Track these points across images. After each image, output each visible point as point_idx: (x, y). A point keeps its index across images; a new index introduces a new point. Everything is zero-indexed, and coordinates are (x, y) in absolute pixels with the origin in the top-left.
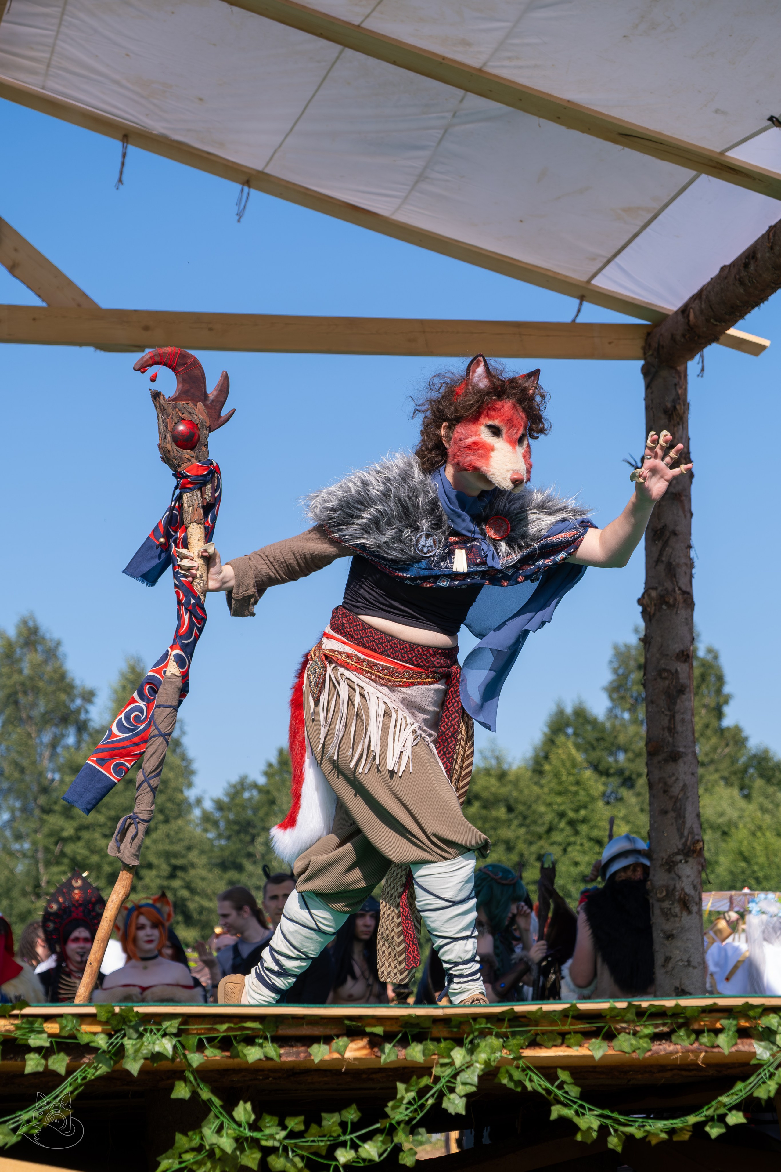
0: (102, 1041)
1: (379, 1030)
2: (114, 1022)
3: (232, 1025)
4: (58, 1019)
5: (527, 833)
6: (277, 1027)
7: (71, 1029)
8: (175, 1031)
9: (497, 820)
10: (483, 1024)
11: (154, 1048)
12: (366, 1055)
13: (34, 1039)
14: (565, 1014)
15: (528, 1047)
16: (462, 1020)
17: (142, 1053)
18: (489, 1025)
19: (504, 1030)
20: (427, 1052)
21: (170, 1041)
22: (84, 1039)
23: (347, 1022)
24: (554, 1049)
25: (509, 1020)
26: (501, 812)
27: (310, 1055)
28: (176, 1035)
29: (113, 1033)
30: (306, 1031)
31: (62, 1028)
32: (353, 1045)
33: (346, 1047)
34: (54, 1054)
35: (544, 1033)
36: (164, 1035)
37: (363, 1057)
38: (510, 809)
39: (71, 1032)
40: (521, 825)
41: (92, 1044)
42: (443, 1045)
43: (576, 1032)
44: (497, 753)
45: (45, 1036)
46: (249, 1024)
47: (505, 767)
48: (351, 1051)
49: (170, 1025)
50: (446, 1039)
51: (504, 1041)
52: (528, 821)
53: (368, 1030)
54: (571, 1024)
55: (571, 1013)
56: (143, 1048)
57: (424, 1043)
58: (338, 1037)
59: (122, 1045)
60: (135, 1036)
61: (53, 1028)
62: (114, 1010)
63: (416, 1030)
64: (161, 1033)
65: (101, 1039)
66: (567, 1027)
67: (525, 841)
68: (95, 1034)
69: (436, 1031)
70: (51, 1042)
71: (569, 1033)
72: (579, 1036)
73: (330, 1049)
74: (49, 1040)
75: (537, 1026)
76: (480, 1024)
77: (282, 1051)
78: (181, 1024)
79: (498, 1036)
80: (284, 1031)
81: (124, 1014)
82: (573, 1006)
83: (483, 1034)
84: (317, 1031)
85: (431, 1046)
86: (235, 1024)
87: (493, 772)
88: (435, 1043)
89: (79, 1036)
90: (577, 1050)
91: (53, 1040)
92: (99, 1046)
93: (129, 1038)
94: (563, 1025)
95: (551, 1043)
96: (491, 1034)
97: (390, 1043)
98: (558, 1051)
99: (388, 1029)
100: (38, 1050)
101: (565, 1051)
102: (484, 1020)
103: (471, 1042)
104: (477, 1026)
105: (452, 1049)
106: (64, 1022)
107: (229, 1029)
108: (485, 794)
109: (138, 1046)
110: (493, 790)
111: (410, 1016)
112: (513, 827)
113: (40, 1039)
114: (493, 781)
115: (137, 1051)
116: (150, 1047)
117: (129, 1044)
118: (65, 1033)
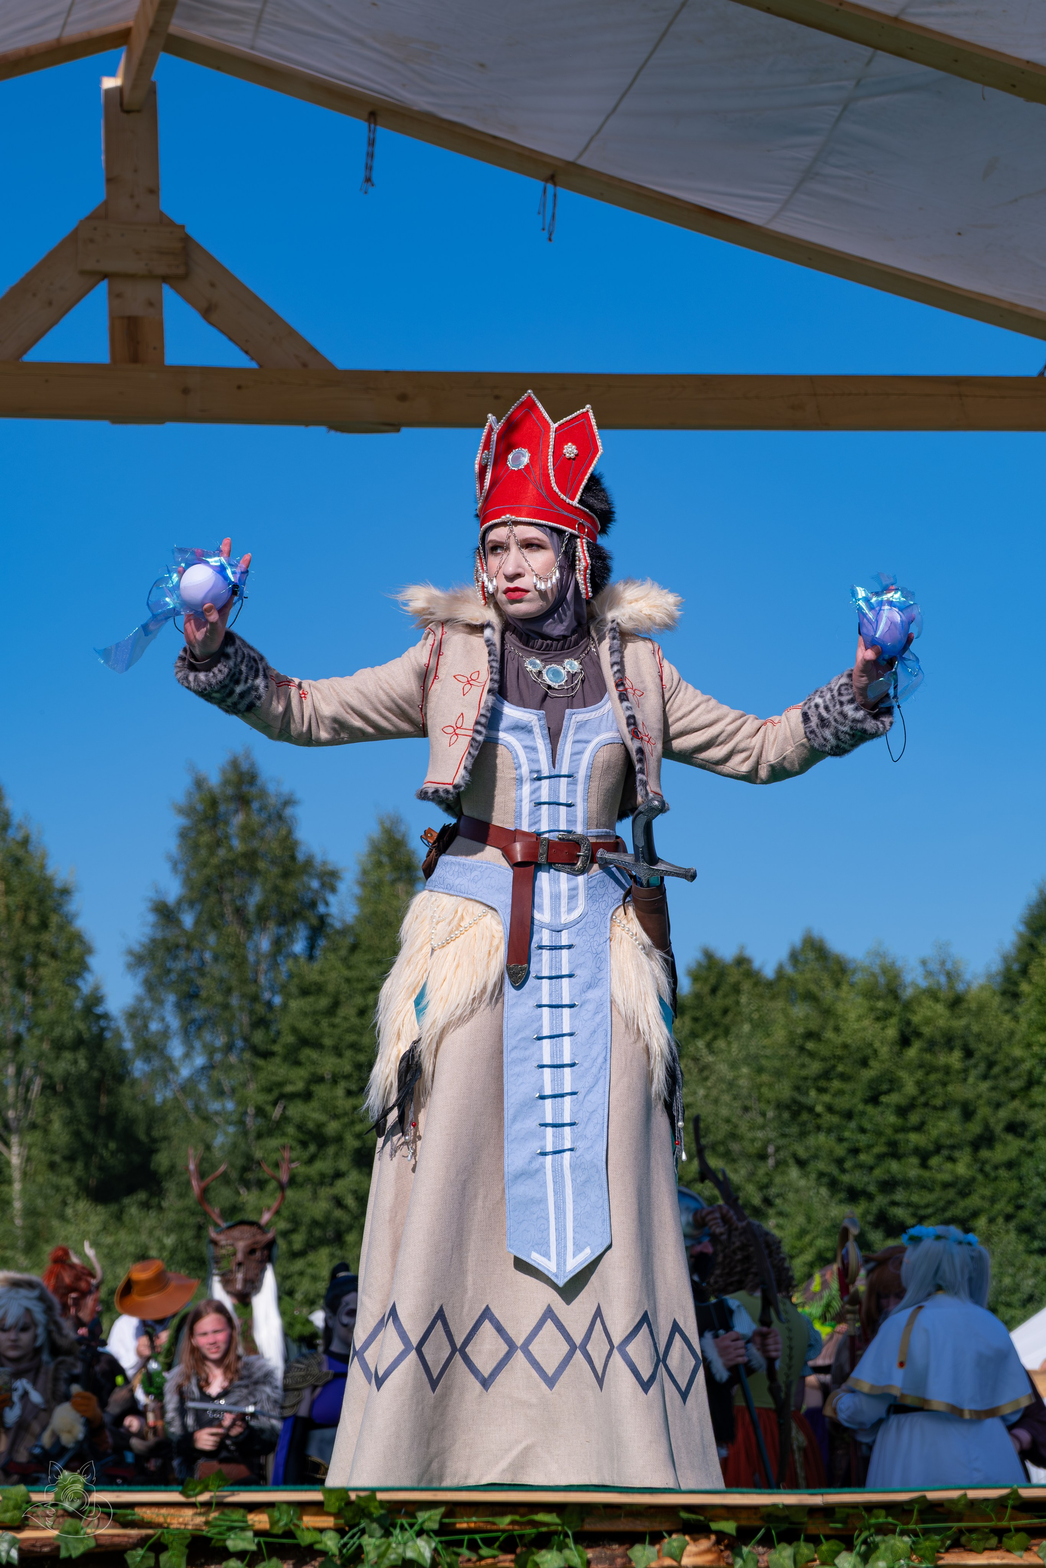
0: (331, 1542)
1: (729, 1527)
2: (348, 1514)
3: (517, 1518)
4: (270, 1510)
5: (993, 1088)
6: (583, 1520)
7: (286, 1525)
8: (436, 1526)
9: (947, 1070)
10: (881, 1518)
11: (404, 1551)
12: (712, 1561)
13: (233, 1539)
14: (1000, 1503)
15: (948, 1550)
16: (851, 1511)
17: (389, 1559)
18: (890, 1520)
19: (912, 1526)
20: (798, 1558)
21: (429, 1543)
22: (306, 1539)
23: (684, 1515)
24: (987, 1554)
25: (921, 1512)
26: (955, 1059)
27: (630, 1561)
28: (437, 1533)
29: (347, 1529)
30: (624, 1525)
31: (273, 1523)
32: (692, 1548)
33: (682, 1549)
34: (263, 1560)
35: (971, 1530)
36: (419, 1534)
37: (707, 1564)
38: (968, 1053)
39: (287, 1528)
40: (985, 1077)
41: (318, 1547)
42: (825, 1547)
43: (1018, 1530)
44: (949, 966)
45: (250, 1534)
46: (541, 1517)
47: (960, 987)
48: (689, 1556)
49: (429, 1519)
50: (828, 1538)
51: (914, 1542)
52: (996, 1070)
53: (714, 1526)
54: (1012, 1518)
55: (1011, 1503)
56: (390, 1551)
57: (795, 1544)
58: (670, 1534)
59: (360, 1547)
60: (379, 1532)
61: (260, 1520)
62: (349, 1497)
63: (784, 1526)
64: (416, 1528)
65: (330, 1539)
66: (1004, 1524)
67: (989, 1103)
68: (322, 1530)
69: (814, 1527)
70: (259, 1545)
71: (1008, 1530)
72: (1022, 1536)
73: (659, 1551)
74: (256, 1540)
75: (960, 1520)
76: (877, 1518)
77: (590, 1554)
78: (445, 1515)
79: (903, 1533)
80: (591, 1525)
81: (363, 1504)
82: (1015, 1493)
83: (884, 1530)
84: (639, 1526)
85: (806, 1549)
86: (522, 1516)
87: (941, 995)
88: (811, 1546)
89: (298, 1533)
90: (1021, 1557)
91: (262, 1540)
92: (327, 1549)
93: (371, 1536)
94: (1000, 1519)
95: (982, 1545)
96: (893, 1532)
97: (746, 1545)
98: (992, 1558)
99: (744, 1523)
100: (241, 1555)
101: (1003, 1558)
102: (883, 1512)
103: (865, 1542)
104: (873, 1521)
105: (837, 1553)
106: (276, 1514)
107: (513, 1523)
108: (926, 1030)
109: (383, 1548)
110: (941, 1023)
111: (775, 1506)
112: (971, 1080)
113: (243, 1540)
114: (940, 1008)
115: (381, 1556)
116: (400, 1550)
117: (369, 1545)
118: (278, 1530)
